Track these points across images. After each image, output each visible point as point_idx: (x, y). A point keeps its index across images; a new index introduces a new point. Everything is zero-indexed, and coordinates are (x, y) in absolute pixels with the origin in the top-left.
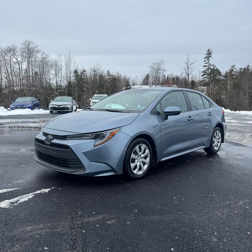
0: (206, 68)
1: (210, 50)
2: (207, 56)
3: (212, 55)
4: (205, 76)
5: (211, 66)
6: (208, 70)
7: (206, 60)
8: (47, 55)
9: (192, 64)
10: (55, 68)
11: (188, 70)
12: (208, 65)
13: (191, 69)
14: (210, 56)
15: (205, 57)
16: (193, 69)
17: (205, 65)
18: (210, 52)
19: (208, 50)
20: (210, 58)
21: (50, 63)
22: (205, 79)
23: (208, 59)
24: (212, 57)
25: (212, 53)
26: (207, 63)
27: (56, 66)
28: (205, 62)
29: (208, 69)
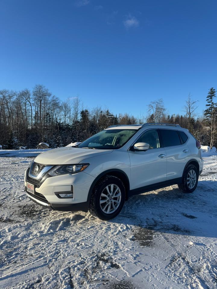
0: (209, 107)
1: (213, 89)
2: (209, 95)
3: (215, 93)
4: (208, 115)
5: (214, 105)
6: (211, 109)
7: (209, 99)
8: (57, 98)
9: (193, 103)
10: (64, 109)
11: (190, 109)
12: (211, 104)
13: (193, 108)
14: (213, 96)
15: (208, 96)
16: (195, 108)
17: (208, 104)
18: (213, 91)
19: (211, 89)
20: (213, 97)
21: (60, 105)
22: (208, 118)
23: (211, 98)
24: (215, 96)
25: (215, 92)
26: (209, 102)
27: (65, 107)
28: (208, 101)
29: (210, 107)
